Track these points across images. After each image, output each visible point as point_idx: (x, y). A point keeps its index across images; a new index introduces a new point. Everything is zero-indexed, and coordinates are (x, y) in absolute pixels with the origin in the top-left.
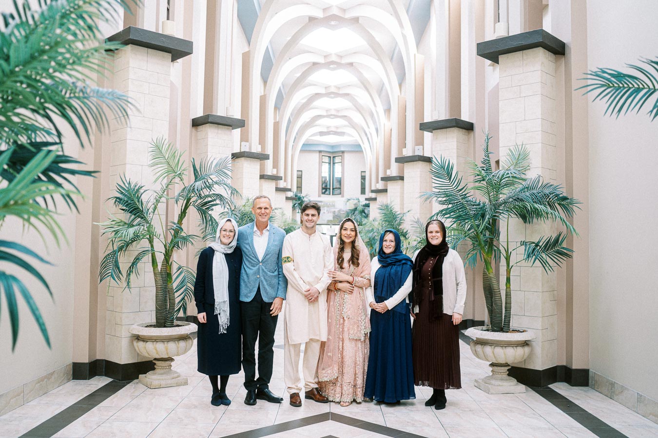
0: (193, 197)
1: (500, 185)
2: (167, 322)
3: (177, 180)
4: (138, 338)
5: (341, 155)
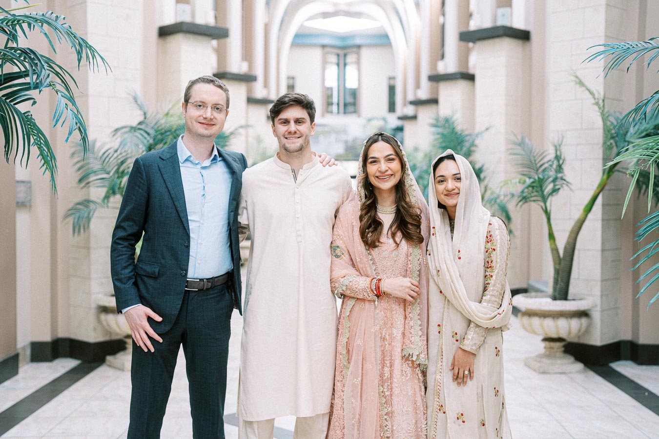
5: (355, 50)
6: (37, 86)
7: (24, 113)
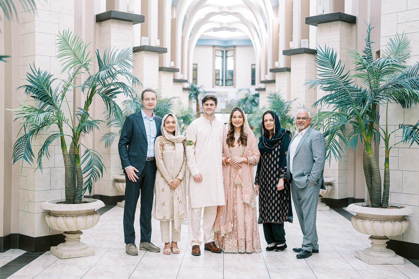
0: (97, 85)
1: (380, 72)
2: (75, 199)
3: (83, 69)
4: (49, 213)
5: (233, 49)
7: (114, 101)
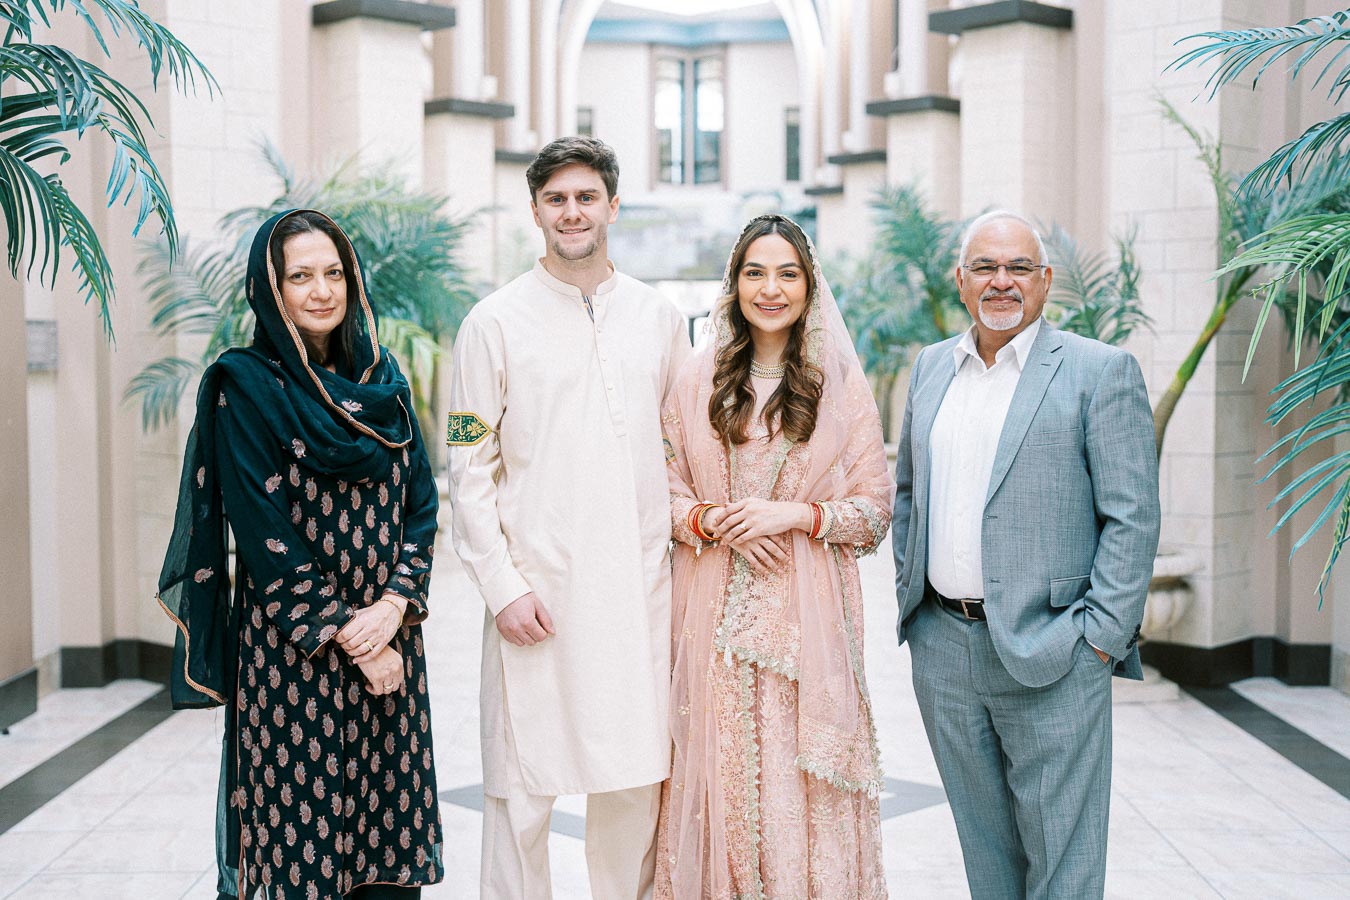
5: (716, 51)
6: (73, 123)
7: (46, 179)
